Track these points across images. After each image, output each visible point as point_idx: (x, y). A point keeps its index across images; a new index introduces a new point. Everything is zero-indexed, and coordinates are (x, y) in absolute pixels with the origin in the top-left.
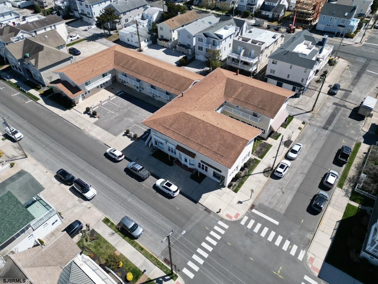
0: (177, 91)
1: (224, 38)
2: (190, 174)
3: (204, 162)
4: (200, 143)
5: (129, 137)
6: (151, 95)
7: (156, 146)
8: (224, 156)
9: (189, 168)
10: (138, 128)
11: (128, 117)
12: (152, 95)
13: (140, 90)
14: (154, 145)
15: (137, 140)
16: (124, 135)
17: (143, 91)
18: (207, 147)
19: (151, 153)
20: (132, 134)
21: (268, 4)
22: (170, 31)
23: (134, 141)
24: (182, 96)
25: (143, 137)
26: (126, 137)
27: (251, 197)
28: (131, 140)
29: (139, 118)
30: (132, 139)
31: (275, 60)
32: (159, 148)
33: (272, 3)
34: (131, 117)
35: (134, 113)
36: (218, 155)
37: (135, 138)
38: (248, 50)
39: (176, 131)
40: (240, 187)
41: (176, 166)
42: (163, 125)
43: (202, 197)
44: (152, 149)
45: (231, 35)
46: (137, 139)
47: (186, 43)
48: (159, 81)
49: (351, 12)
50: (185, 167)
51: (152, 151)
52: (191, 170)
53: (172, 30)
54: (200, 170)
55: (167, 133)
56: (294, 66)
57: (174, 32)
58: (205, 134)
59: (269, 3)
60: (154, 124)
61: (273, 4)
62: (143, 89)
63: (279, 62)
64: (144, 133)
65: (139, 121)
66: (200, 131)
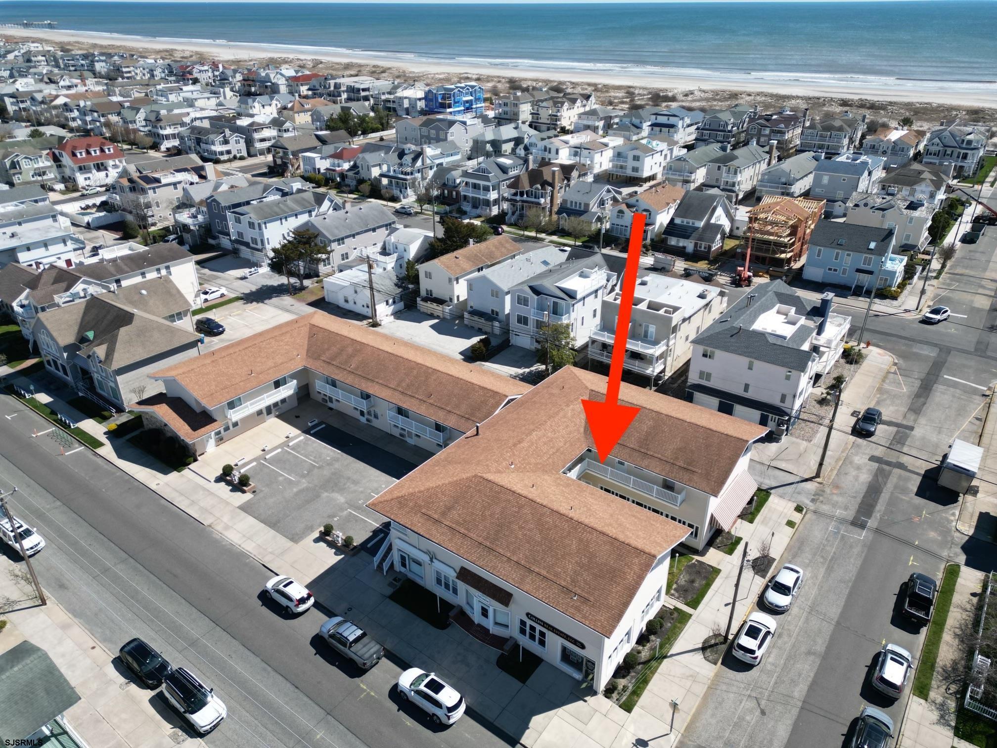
0: (463, 420)
1: (579, 296)
2: (494, 653)
3: (536, 618)
4: (523, 562)
5: (332, 545)
6: (396, 433)
7: (403, 570)
8: (592, 599)
9: (494, 636)
10: (356, 521)
11: (333, 491)
12: (399, 431)
13: (368, 420)
14: (398, 567)
15: (352, 552)
16: (316, 541)
17: (376, 423)
18: (544, 573)
19: (389, 591)
20: (339, 535)
21: (683, 222)
22: (450, 280)
23: (343, 556)
24: (477, 434)
25: (369, 546)
26: (322, 545)
27: (671, 727)
28: (336, 554)
29: (362, 492)
30: (338, 550)
31: (709, 349)
32: (410, 575)
33: (691, 221)
34: (341, 490)
35: (349, 478)
36: (575, 598)
37: (345, 547)
38: (640, 325)
39: (457, 528)
40: (639, 696)
41: (456, 631)
42: (423, 511)
43: (531, 725)
44: (391, 580)
45: (596, 291)
46: (352, 550)
47: (488, 306)
48: (417, 396)
49: (883, 240)
50: (482, 633)
51: (390, 585)
52: (498, 641)
53: (453, 277)
54: (525, 641)
55: (434, 532)
56: (757, 364)
57: (457, 283)
58: (538, 538)
59: (685, 220)
60: (400, 508)
61: (693, 224)
62: (376, 417)
63: (719, 354)
64: (371, 534)
65: (360, 500)
66: (523, 528)
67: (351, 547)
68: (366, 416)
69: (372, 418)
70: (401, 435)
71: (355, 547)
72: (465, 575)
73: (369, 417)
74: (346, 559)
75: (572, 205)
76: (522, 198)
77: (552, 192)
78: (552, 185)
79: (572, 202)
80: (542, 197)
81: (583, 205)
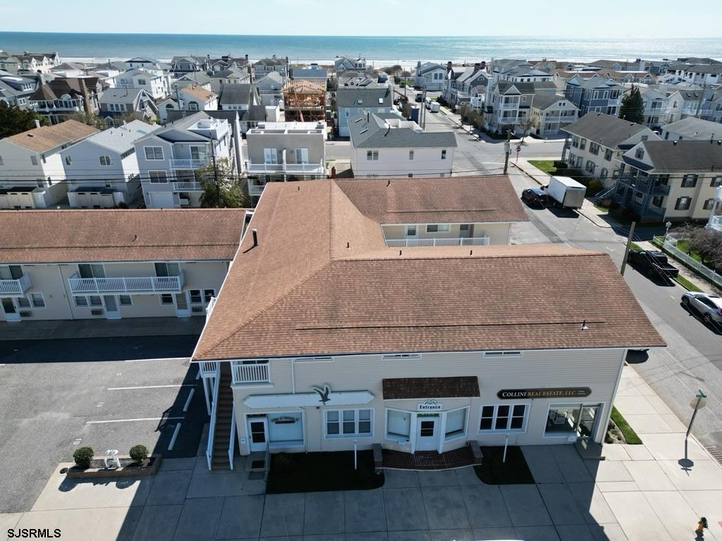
2: (465, 472)
4: (490, 322)
5: (104, 476)
7: (259, 447)
9: (447, 454)
11: (36, 412)
12: (90, 308)
13: (23, 314)
14: (248, 445)
15: (153, 468)
16: (66, 486)
19: (260, 485)
20: (116, 456)
23: (137, 483)
24: (256, 244)
25: (170, 447)
26: (82, 488)
27: (689, 428)
28: (122, 487)
29: (90, 394)
30: (122, 479)
31: (373, 150)
32: (275, 448)
34: (51, 405)
35: (50, 388)
36: (586, 328)
37: (136, 466)
41: (396, 475)
42: (298, 326)
44: (249, 469)
45: (224, 137)
46: (150, 464)
50: (430, 459)
51: (252, 476)
52: (463, 455)
53: (38, 154)
57: (45, 162)
58: (476, 290)
60: (258, 339)
62: (38, 303)
64: (159, 433)
65: (96, 403)
66: (449, 289)
67: (145, 462)
68: (18, 310)
69: (32, 308)
70: (94, 312)
71: (152, 459)
72: (394, 388)
73: (25, 309)
74: (148, 482)
75: (113, 109)
76: (51, 110)
77: (84, 100)
78: (82, 93)
79: (112, 105)
80: (75, 105)
81: (125, 106)
